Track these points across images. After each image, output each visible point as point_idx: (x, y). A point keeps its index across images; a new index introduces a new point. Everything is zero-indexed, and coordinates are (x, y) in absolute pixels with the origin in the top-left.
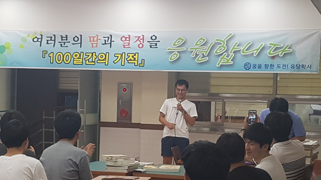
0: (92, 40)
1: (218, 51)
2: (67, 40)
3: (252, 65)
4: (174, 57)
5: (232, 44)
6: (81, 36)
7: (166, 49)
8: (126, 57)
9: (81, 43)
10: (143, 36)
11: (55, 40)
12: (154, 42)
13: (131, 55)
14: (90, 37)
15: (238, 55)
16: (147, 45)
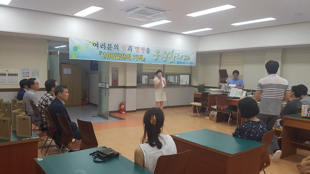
0: (123, 47)
1: (170, 56)
2: (111, 46)
3: (179, 62)
4: (156, 58)
5: (174, 53)
6: (118, 45)
7: (153, 54)
8: (138, 57)
9: (118, 49)
10: (144, 48)
11: (105, 46)
12: (148, 51)
13: (140, 56)
14: (122, 46)
15: (176, 58)
16: (146, 52)
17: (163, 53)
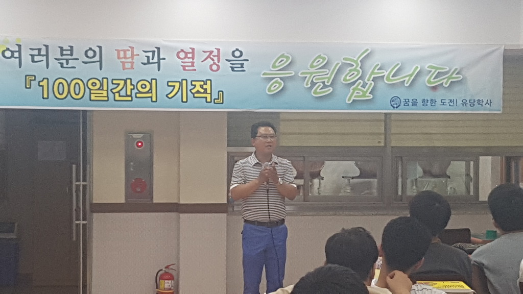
0: (122, 55)
1: (348, 78)
2: (71, 55)
3: (403, 100)
4: (276, 87)
5: (370, 65)
6: (100, 47)
7: (260, 73)
8: (190, 87)
9: (101, 61)
10: (218, 50)
11: (47, 55)
12: (238, 61)
13: (198, 84)
14: (118, 51)
15: (380, 85)
16: (225, 66)
17: (312, 66)
